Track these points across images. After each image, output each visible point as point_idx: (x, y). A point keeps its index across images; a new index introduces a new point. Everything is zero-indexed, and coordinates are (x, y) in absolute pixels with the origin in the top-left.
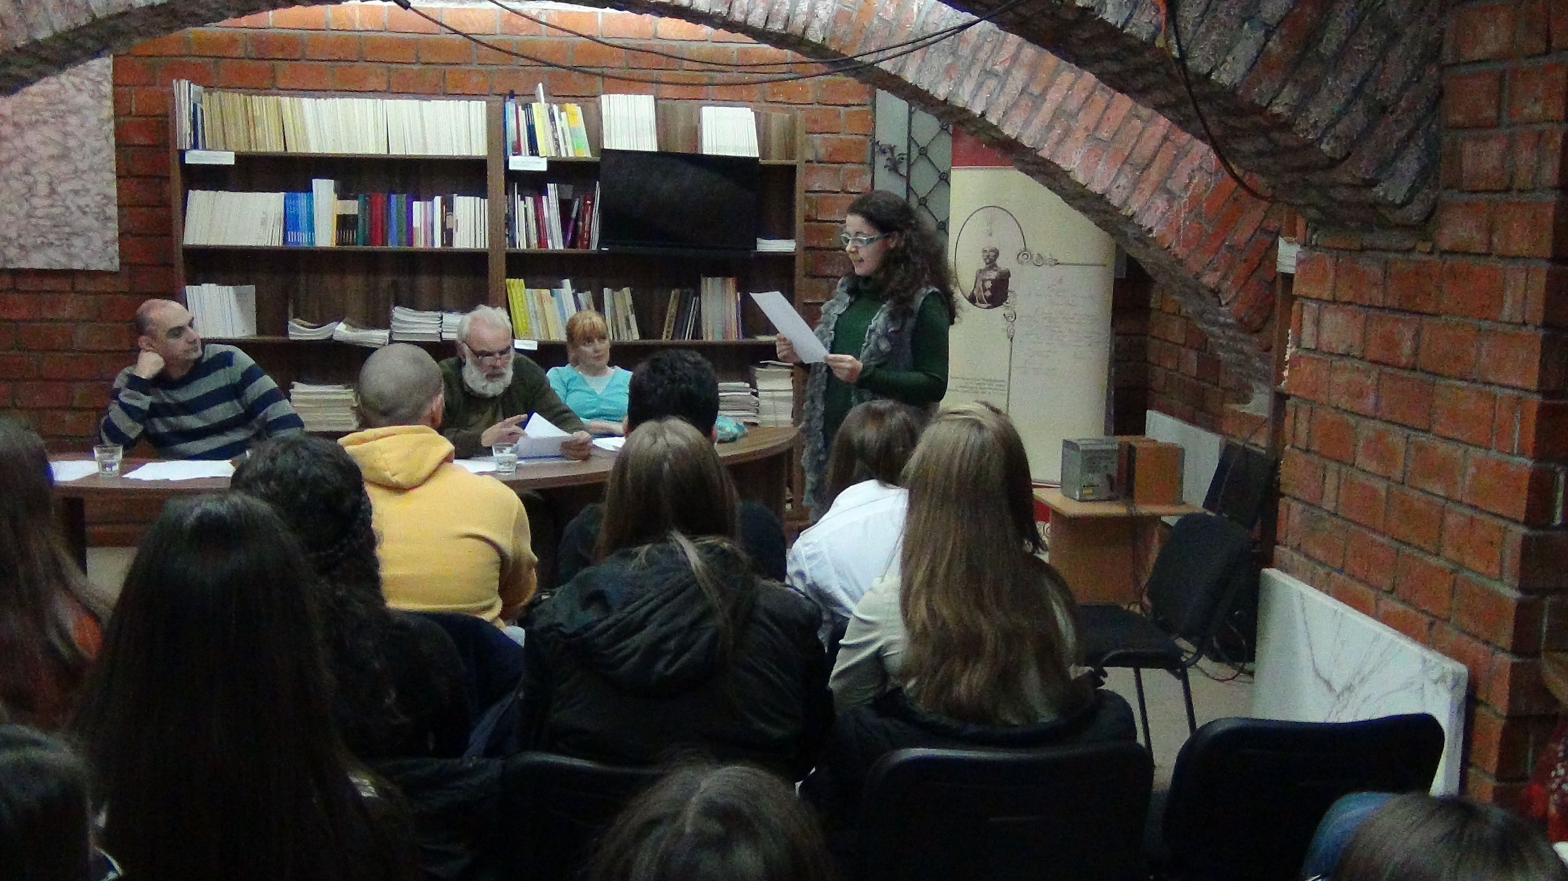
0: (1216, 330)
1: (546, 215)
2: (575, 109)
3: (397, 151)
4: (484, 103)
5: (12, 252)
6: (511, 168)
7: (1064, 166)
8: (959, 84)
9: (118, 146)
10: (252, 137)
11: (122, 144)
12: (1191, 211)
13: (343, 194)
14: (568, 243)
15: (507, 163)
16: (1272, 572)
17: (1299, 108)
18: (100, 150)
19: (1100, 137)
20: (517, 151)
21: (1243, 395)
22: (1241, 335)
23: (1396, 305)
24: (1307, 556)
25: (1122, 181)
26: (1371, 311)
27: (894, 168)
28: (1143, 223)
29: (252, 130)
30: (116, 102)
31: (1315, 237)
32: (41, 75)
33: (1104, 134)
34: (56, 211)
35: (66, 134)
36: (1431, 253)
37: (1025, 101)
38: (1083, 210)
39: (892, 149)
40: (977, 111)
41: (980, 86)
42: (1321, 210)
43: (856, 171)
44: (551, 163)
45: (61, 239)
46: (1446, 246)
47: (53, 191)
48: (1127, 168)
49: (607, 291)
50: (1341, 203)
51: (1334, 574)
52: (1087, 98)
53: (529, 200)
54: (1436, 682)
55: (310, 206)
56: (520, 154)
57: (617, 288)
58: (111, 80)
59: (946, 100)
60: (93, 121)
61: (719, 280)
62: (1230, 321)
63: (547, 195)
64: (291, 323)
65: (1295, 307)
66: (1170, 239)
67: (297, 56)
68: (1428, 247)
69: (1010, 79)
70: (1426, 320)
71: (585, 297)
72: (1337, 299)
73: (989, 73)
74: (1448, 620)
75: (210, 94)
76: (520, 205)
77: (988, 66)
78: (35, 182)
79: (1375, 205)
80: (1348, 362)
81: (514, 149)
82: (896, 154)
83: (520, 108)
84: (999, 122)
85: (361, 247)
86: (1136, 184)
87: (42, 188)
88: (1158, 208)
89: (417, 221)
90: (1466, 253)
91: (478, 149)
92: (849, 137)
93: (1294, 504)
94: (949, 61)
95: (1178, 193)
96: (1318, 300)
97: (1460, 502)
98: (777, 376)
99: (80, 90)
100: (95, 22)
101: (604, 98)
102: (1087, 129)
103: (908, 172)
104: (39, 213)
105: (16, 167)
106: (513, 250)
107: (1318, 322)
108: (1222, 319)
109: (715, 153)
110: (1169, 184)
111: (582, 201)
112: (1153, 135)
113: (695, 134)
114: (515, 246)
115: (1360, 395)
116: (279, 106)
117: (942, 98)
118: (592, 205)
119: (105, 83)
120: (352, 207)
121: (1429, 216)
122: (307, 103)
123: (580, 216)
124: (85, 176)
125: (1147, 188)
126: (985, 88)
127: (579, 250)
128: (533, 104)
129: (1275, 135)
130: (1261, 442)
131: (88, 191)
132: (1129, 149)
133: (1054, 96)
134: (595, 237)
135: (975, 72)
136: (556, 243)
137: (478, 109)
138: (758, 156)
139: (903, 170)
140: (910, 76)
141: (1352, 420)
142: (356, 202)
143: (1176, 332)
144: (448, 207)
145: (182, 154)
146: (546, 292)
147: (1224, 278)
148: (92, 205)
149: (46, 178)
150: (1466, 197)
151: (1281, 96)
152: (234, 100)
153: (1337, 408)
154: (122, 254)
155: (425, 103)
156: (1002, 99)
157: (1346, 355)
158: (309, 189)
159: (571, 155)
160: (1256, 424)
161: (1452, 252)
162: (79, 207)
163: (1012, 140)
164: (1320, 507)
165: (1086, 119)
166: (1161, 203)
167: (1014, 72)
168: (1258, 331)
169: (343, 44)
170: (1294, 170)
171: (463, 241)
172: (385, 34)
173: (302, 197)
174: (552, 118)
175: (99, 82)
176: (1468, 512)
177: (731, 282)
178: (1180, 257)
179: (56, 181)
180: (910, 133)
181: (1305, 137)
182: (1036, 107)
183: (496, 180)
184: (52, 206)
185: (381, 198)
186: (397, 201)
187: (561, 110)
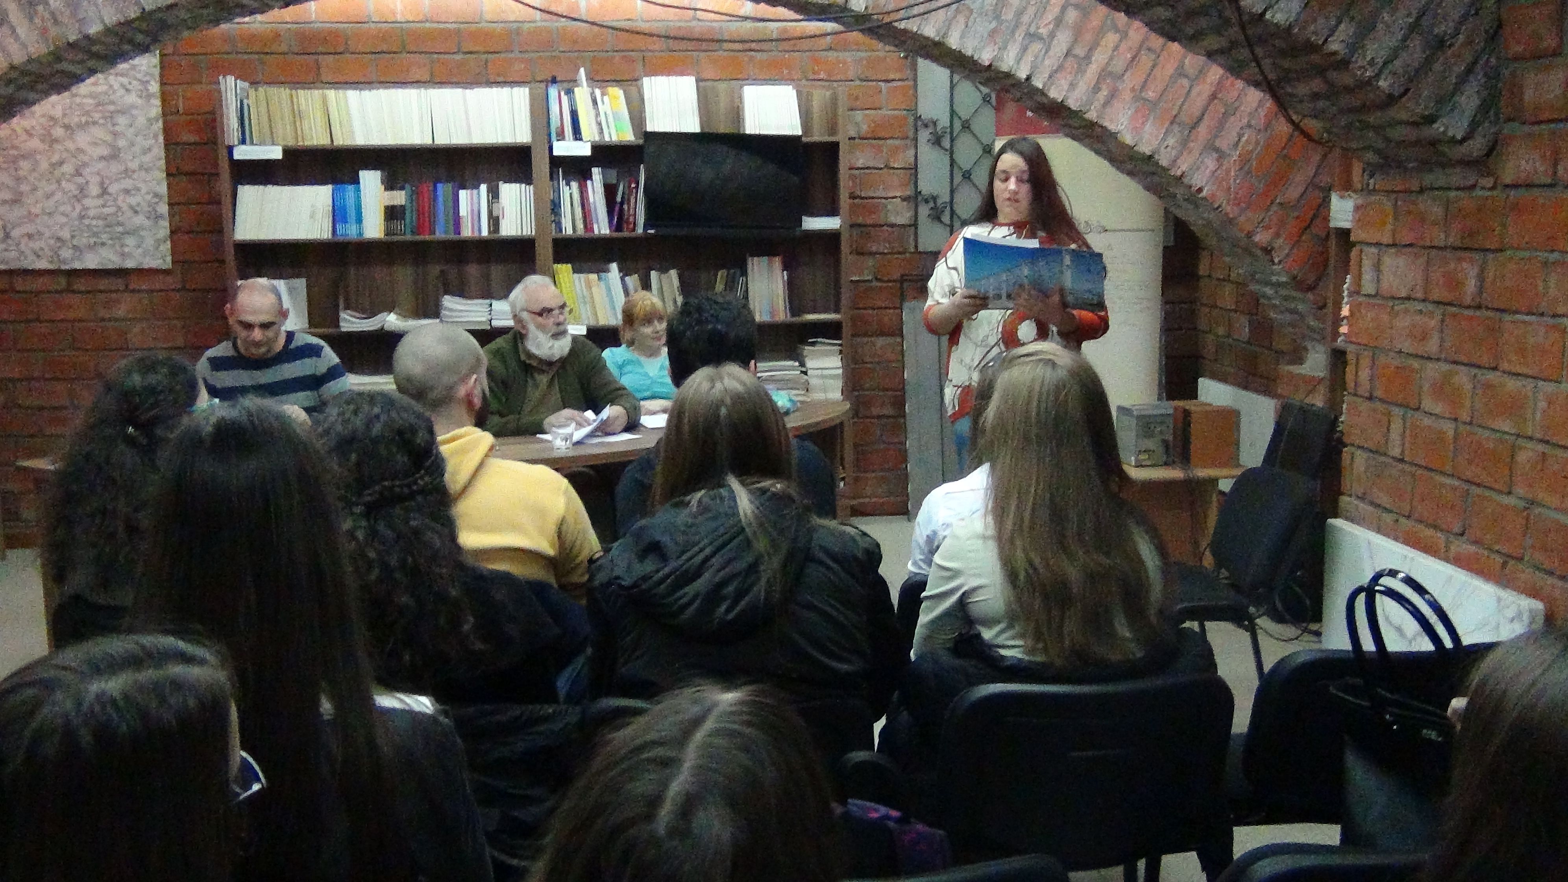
0: (1269, 291)
1: (591, 200)
2: (616, 93)
3: (443, 139)
4: (527, 90)
5: (66, 253)
6: (555, 153)
7: (1112, 127)
8: (1003, 48)
9: (167, 145)
10: (299, 132)
11: (169, 144)
12: (1241, 169)
13: (390, 184)
14: (614, 228)
15: (551, 149)
16: (1338, 522)
17: (1356, 45)
18: (150, 149)
19: (1147, 96)
20: (561, 136)
21: (1298, 357)
22: (1294, 294)
23: (1458, 243)
24: (1372, 503)
25: (1171, 141)
26: (1434, 252)
27: (937, 141)
28: (1193, 182)
29: (298, 124)
30: (164, 101)
31: (1372, 181)
32: (93, 72)
33: (1150, 94)
34: (106, 210)
35: (115, 134)
36: (1493, 188)
37: (1070, 62)
38: (1130, 174)
39: (935, 123)
40: (1022, 75)
41: (1024, 49)
42: (1378, 152)
43: (897, 148)
44: (596, 148)
45: (111, 239)
46: (1508, 181)
47: (104, 192)
48: (1176, 128)
49: (653, 274)
50: (1401, 143)
51: (1403, 520)
52: (1133, 58)
53: (574, 185)
54: (1512, 620)
55: (358, 198)
56: (563, 139)
57: (663, 270)
58: (158, 78)
59: (990, 66)
60: (141, 120)
61: (765, 259)
62: (1284, 279)
63: (592, 180)
64: (344, 315)
65: (1354, 253)
66: (1221, 199)
67: (341, 50)
68: (1488, 182)
69: (1055, 42)
70: (1491, 256)
71: (632, 281)
72: (1397, 242)
73: (1033, 37)
74: (1520, 559)
75: (256, 90)
76: (565, 191)
77: (1032, 30)
78: (87, 182)
79: (1433, 143)
80: (1408, 305)
81: (558, 135)
82: (939, 128)
83: (562, 93)
84: (1044, 86)
85: (409, 237)
86: (1184, 143)
87: (94, 190)
88: (1208, 167)
89: (463, 212)
90: (1529, 186)
91: (522, 135)
92: (893, 112)
93: (1359, 452)
94: (994, 24)
95: (1228, 152)
96: (1378, 244)
97: (1531, 438)
98: (827, 354)
99: (127, 90)
100: (145, 15)
101: (646, 81)
102: (1133, 90)
103: (952, 146)
104: (91, 213)
105: (68, 168)
106: (559, 236)
107: (1377, 267)
108: (1274, 279)
109: (757, 133)
110: (1218, 143)
111: (626, 185)
112: (1199, 94)
113: (737, 114)
114: (561, 231)
115: (1424, 337)
116: (325, 101)
117: (987, 63)
118: (637, 187)
119: (153, 83)
120: (399, 198)
121: (1491, 150)
122: (352, 95)
123: (625, 200)
124: (135, 176)
125: (1196, 146)
126: (1030, 51)
127: (625, 234)
128: (576, 90)
129: (1333, 75)
130: (1318, 401)
131: (138, 190)
132: (1177, 108)
133: (1099, 58)
134: (641, 220)
135: (1019, 36)
136: (602, 227)
137: (521, 96)
138: (800, 133)
139: (946, 143)
140: (954, 42)
141: (1416, 364)
142: (403, 192)
143: (1227, 297)
144: (494, 194)
145: (230, 149)
146: (593, 277)
147: (1277, 235)
148: (143, 204)
149: (98, 179)
150: (1527, 129)
151: (1336, 34)
152: (281, 94)
153: (1400, 352)
154: (173, 253)
155: (468, 91)
156: (1047, 62)
157: (1408, 298)
158: (356, 181)
159: (615, 138)
160: (1312, 384)
161: (1515, 186)
162: (131, 207)
163: (1058, 103)
164: (1385, 454)
165: (1131, 81)
166: (1210, 163)
167: (1058, 34)
168: (1311, 288)
169: (384, 36)
170: (1351, 110)
171: (510, 228)
172: (428, 25)
173: (351, 188)
174: (595, 102)
175: (148, 82)
176: (1541, 448)
177: (777, 262)
178: (1231, 216)
179: (107, 182)
180: (952, 106)
181: (1363, 74)
182: (1081, 70)
183: (540, 166)
184: (103, 206)
185: (427, 187)
186: (444, 190)
187: (603, 94)
